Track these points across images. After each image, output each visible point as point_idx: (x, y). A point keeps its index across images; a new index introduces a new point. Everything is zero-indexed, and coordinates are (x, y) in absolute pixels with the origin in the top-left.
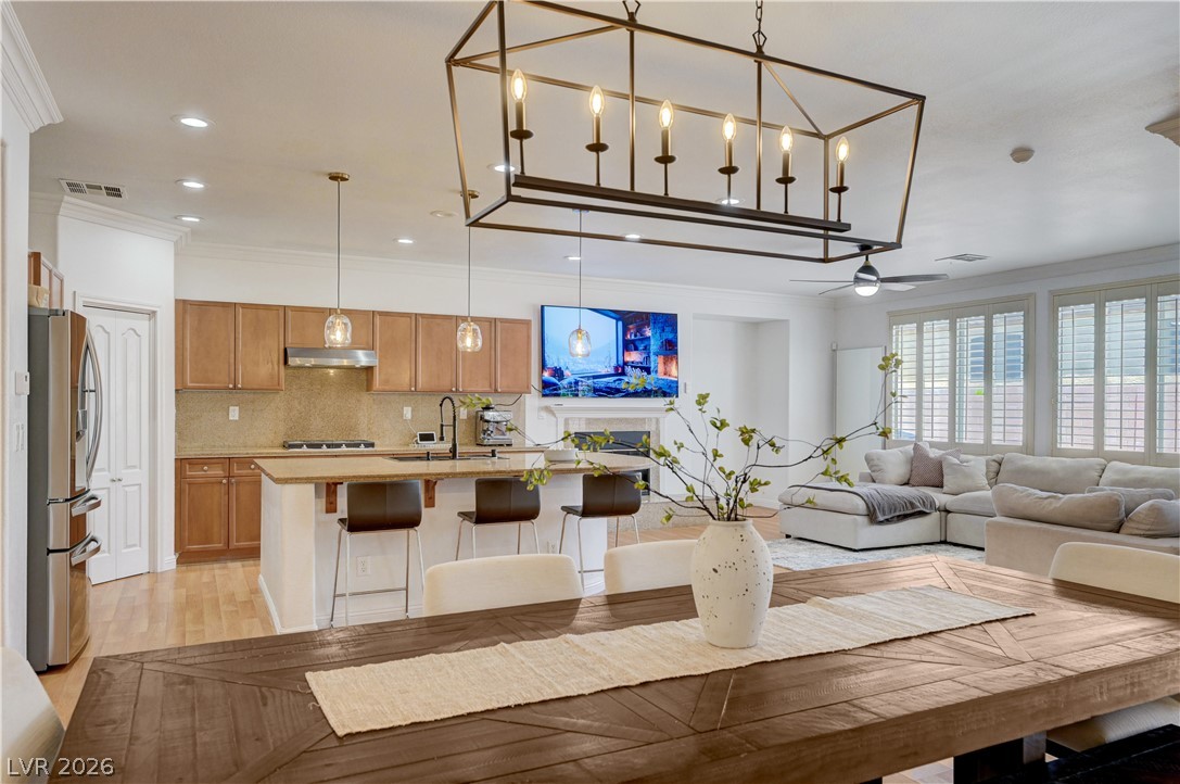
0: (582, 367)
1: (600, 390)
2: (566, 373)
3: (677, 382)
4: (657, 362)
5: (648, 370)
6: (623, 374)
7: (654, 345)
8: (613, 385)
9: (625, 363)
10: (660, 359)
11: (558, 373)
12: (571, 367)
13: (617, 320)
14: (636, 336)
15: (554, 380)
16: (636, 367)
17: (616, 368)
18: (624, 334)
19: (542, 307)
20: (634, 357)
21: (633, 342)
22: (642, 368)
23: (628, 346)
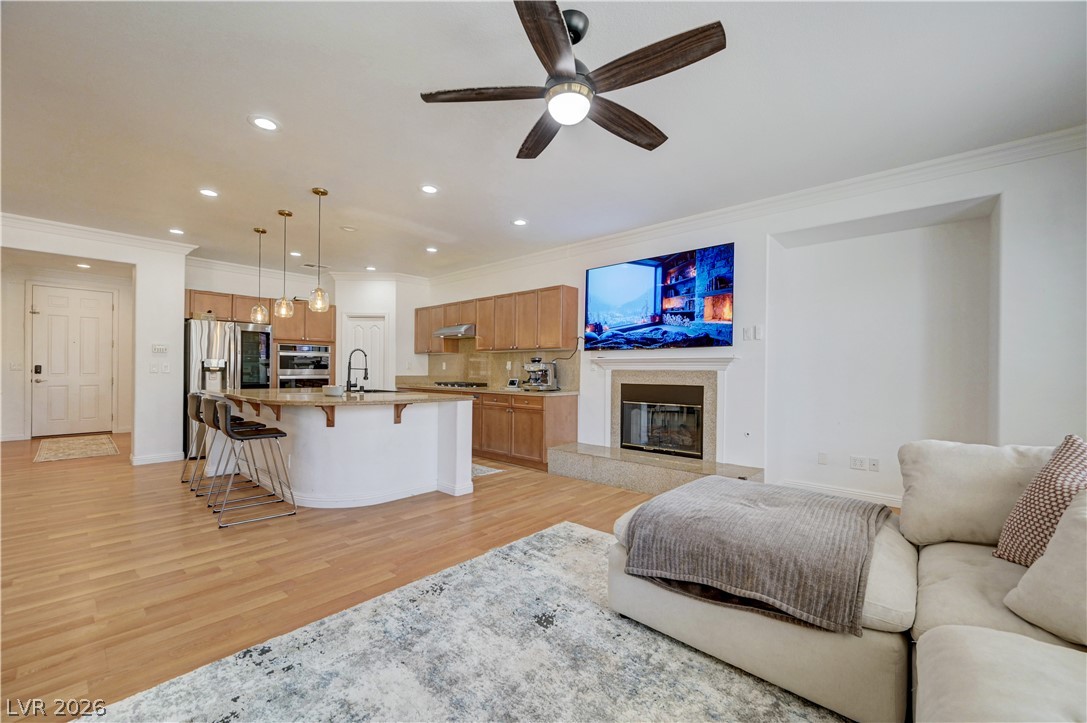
0: (619, 320)
1: (636, 341)
2: (605, 327)
3: (731, 326)
4: (704, 307)
5: (691, 316)
6: (661, 322)
7: (700, 286)
8: (649, 336)
9: (664, 311)
10: (708, 302)
11: (598, 328)
12: (610, 322)
13: (656, 267)
14: (677, 279)
15: (595, 335)
16: (676, 314)
17: (653, 318)
18: (664, 280)
19: (587, 271)
20: (675, 303)
21: (673, 287)
22: (683, 314)
23: (667, 292)
